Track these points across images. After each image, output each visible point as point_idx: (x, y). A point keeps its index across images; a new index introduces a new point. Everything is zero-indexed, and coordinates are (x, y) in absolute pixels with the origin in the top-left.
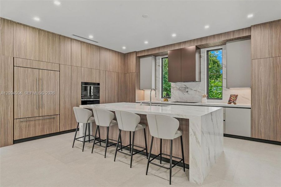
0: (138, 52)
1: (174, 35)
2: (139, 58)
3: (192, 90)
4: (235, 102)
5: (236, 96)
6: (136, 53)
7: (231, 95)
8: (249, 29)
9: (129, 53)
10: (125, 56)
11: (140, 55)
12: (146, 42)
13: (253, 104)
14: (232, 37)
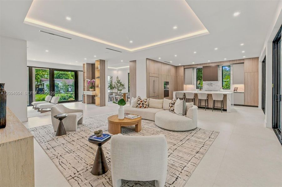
5: (237, 88)
10: (177, 67)
11: (186, 67)
13: (245, 91)
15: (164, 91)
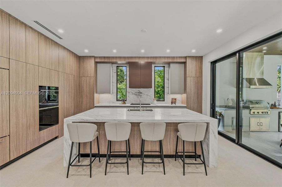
0: (97, 57)
1: (143, 51)
2: (96, 63)
3: (144, 94)
4: (175, 103)
5: (176, 99)
6: (95, 57)
7: (172, 98)
8: (186, 57)
9: (86, 56)
10: (80, 59)
11: (101, 61)
12: (115, 51)
13: (187, 104)
14: (176, 61)
15: (40, 110)
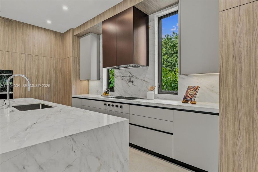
3: (138, 79)
4: (193, 100)
6: (73, 30)
7: (189, 87)
13: (222, 106)
